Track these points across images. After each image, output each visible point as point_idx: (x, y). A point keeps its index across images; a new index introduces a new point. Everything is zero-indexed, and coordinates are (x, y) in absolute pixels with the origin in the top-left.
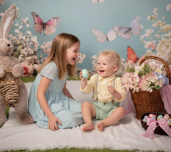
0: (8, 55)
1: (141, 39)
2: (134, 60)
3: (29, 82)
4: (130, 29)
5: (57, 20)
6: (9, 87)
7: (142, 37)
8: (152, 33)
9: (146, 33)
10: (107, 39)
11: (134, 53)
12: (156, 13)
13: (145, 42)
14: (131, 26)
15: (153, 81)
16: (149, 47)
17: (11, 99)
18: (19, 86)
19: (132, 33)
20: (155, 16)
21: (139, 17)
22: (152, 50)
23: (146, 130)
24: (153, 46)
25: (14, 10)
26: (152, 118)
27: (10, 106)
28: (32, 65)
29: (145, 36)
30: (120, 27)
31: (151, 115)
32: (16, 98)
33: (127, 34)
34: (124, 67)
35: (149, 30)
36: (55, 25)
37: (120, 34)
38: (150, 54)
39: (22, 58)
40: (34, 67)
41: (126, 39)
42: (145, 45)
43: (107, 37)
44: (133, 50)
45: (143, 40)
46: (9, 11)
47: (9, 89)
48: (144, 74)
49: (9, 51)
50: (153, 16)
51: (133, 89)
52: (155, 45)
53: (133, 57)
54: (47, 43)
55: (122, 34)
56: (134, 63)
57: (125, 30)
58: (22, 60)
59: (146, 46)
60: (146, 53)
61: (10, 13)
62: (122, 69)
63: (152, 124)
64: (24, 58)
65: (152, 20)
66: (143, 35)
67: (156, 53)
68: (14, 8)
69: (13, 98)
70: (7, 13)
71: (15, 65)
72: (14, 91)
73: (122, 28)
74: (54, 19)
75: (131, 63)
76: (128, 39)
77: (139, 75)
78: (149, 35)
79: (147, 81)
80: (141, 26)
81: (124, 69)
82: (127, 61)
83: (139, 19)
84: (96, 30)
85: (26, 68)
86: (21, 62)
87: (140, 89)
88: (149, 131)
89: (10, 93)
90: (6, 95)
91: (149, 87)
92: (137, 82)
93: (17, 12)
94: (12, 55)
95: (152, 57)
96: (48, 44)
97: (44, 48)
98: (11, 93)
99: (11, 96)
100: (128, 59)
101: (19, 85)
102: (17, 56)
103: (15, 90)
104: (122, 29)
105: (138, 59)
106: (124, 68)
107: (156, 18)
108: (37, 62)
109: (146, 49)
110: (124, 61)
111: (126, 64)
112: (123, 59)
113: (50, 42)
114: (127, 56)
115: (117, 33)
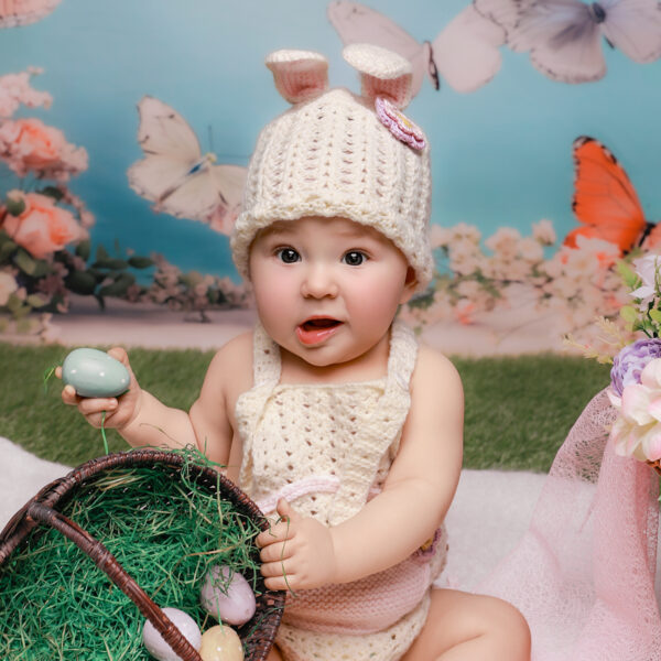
4: (599, 14)
10: (435, 76)
11: (623, 185)
19: (611, 45)
34: (550, 280)
37: (523, 47)
41: (567, 80)
43: (431, 61)
44: (614, 160)
53: (618, 212)
55: (540, 46)
56: (625, 253)
57: (564, 15)
62: (538, 294)
75: (601, 257)
76: (580, 80)
81: (548, 296)
82: (570, 242)
84: (355, 11)
96: (8, 87)
100: (582, 225)
105: (653, 226)
106: (548, 288)
110: (553, 238)
111: (565, 261)
112: (546, 227)
113: (24, 78)
114: (575, 204)
115: (506, 34)
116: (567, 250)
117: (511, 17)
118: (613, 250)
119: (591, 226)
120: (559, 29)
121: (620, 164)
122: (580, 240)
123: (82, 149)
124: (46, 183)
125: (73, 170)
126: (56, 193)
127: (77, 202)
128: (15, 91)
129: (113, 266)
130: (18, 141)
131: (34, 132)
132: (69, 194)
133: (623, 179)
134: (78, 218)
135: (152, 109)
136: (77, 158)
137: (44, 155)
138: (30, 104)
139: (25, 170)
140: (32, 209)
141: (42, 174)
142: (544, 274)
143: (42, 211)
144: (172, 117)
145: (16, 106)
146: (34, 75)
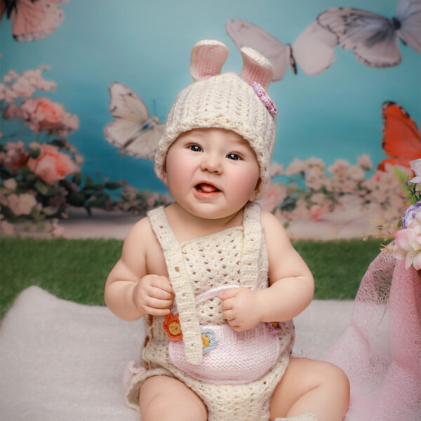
4: (396, 24)
10: (294, 66)
11: (414, 131)
14: (401, 9)
19: (405, 43)
30: (352, 15)
34: (369, 192)
37: (349, 46)
41: (377, 66)
43: (292, 56)
44: (407, 116)
53: (412, 149)
54: (21, 74)
55: (360, 45)
57: (374, 26)
73: (361, 17)
76: (385, 66)
81: (368, 202)
82: (381, 168)
84: (243, 26)
96: (28, 78)
97: (8, 100)
104: (359, 22)
106: (368, 197)
110: (371, 166)
111: (378, 179)
112: (366, 158)
113: (38, 73)
114: (384, 144)
115: (338, 38)
116: (379, 173)
117: (341, 28)
119: (394, 158)
120: (370, 35)
121: (412, 118)
122: (388, 166)
123: (75, 116)
124: (52, 138)
125: (70, 129)
126: (60, 144)
127: (73, 149)
128: (33, 81)
129: (96, 188)
130: (35, 112)
131: (45, 106)
132: (68, 144)
133: (413, 127)
134: (74, 159)
135: (118, 90)
136: (71, 121)
137: (52, 120)
138: (42, 89)
139: (40, 130)
140: (45, 154)
141: (51, 132)
142: (365, 188)
143: (51, 155)
144: (130, 95)
145: (33, 90)
146: (44, 70)
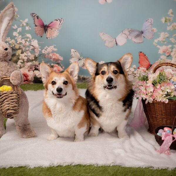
0: (5, 61)
1: (154, 43)
2: (146, 67)
3: (29, 90)
4: (142, 32)
5: (61, 22)
6: (6, 96)
7: (156, 41)
8: (167, 37)
9: (160, 36)
10: (116, 43)
11: (147, 59)
12: (171, 15)
13: (158, 46)
14: (143, 29)
15: (169, 91)
16: (164, 52)
17: (8, 109)
18: (18, 95)
19: (144, 37)
20: (170, 18)
21: (152, 19)
22: (167, 55)
23: (160, 145)
24: (168, 51)
25: (12, 9)
26: (168, 132)
27: (8, 117)
28: (32, 72)
29: (159, 41)
30: (131, 30)
31: (166, 129)
32: (15, 108)
33: (138, 38)
34: (135, 74)
35: (163, 33)
36: (58, 27)
37: (130, 38)
38: (165, 61)
39: (21, 64)
40: (35, 74)
41: (137, 43)
42: (160, 50)
43: (116, 41)
44: (145, 55)
45: (156, 45)
46: (6, 10)
47: (6, 99)
48: (159, 83)
49: (7, 55)
50: (168, 18)
51: (146, 99)
52: (170, 50)
53: (146, 63)
55: (133, 38)
56: (147, 69)
57: (137, 33)
58: (22, 66)
59: (160, 52)
60: (160, 59)
61: (8, 12)
62: (134, 76)
63: (167, 138)
64: (23, 64)
65: (167, 23)
66: (156, 39)
67: (171, 59)
68: (13, 6)
69: (12, 108)
70: (4, 12)
71: (13, 71)
72: (12, 101)
73: (133, 31)
74: (56, 21)
75: (143, 70)
76: (139, 43)
77: (153, 84)
78: (164, 39)
79: (163, 91)
80: (155, 29)
81: (135, 77)
82: (139, 68)
83: (152, 21)
84: (103, 34)
85: (26, 74)
86: (20, 68)
87: (154, 100)
88: (164, 146)
89: (7, 103)
90: (3, 105)
91: (164, 97)
92: (151, 92)
93: (16, 13)
94: (10, 60)
95: (167, 64)
96: (50, 48)
97: (46, 53)
98: (9, 102)
99: (8, 107)
100: (140, 65)
101: (19, 93)
102: (16, 62)
103: (14, 99)
104: (133, 32)
105: (152, 65)
106: (135, 75)
107: (171, 20)
108: (38, 68)
109: (160, 55)
110: (136, 68)
111: (138, 71)
112: (134, 66)
113: (53, 46)
114: (139, 62)
115: (127, 36)
116: (138, 69)
117: (128, 34)
118: (146, 69)
119: (142, 66)
120: (135, 35)
121: (146, 56)
122: (140, 68)
123: (62, 57)
124: (57, 62)
125: (61, 60)
126: (58, 64)
127: (62, 65)
128: (52, 49)
130: (52, 56)
131: (55, 55)
132: (60, 64)
133: (146, 58)
134: (62, 67)
135: (72, 50)
136: (61, 58)
137: (56, 58)
138: (54, 50)
139: (54, 61)
141: (56, 61)
142: (134, 73)
143: (56, 67)
144: (76, 51)
145: (52, 51)
146: (54, 46)
